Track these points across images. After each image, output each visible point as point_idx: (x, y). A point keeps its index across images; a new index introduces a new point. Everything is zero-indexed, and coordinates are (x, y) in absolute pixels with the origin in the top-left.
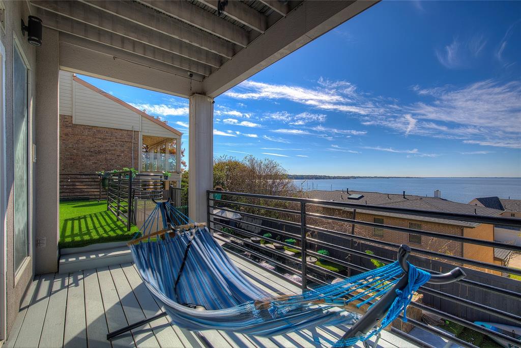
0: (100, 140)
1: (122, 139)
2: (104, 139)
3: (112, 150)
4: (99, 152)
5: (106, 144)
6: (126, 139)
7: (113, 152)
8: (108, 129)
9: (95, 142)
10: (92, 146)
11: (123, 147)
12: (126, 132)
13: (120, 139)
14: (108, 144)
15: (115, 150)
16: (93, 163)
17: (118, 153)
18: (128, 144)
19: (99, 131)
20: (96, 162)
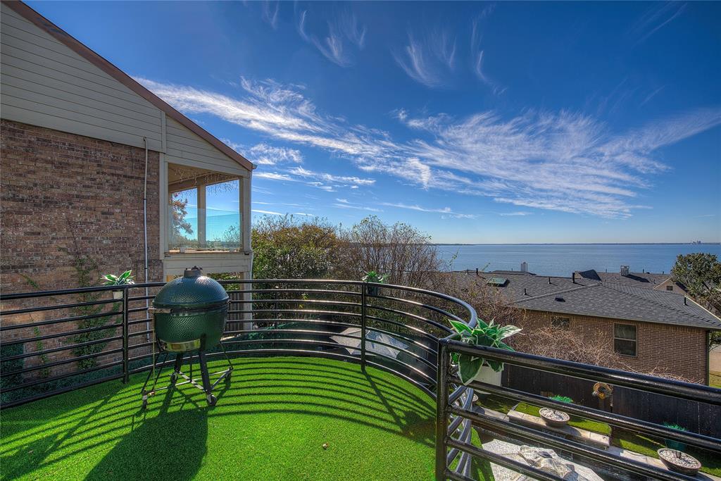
0: (49, 166)
1: (116, 168)
2: (61, 166)
3: (88, 198)
4: (48, 203)
5: (68, 180)
6: (128, 171)
7: (91, 203)
8: (71, 138)
9: (34, 172)
10: (22, 183)
11: (118, 190)
12: (127, 152)
13: (111, 167)
14: (74, 181)
15: (95, 198)
16: (26, 233)
17: (105, 206)
18: (131, 184)
19: (46, 142)
20: (37, 229)
